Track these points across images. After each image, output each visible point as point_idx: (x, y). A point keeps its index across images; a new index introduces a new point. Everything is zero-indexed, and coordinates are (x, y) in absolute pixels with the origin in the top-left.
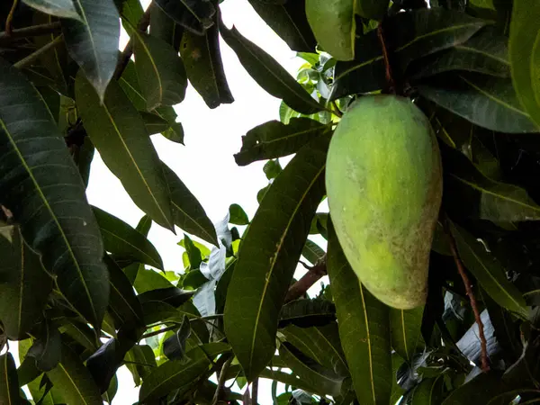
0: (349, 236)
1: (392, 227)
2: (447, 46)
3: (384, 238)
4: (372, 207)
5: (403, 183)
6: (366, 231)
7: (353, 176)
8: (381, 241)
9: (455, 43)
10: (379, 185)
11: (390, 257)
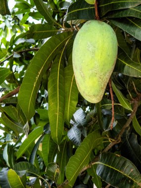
0: (82, 72)
1: (101, 71)
2: (127, 7)
3: (97, 75)
4: (96, 62)
5: (109, 55)
6: (91, 72)
7: (90, 49)
8: (96, 76)
9: (130, 7)
10: (100, 54)
11: (97, 83)
